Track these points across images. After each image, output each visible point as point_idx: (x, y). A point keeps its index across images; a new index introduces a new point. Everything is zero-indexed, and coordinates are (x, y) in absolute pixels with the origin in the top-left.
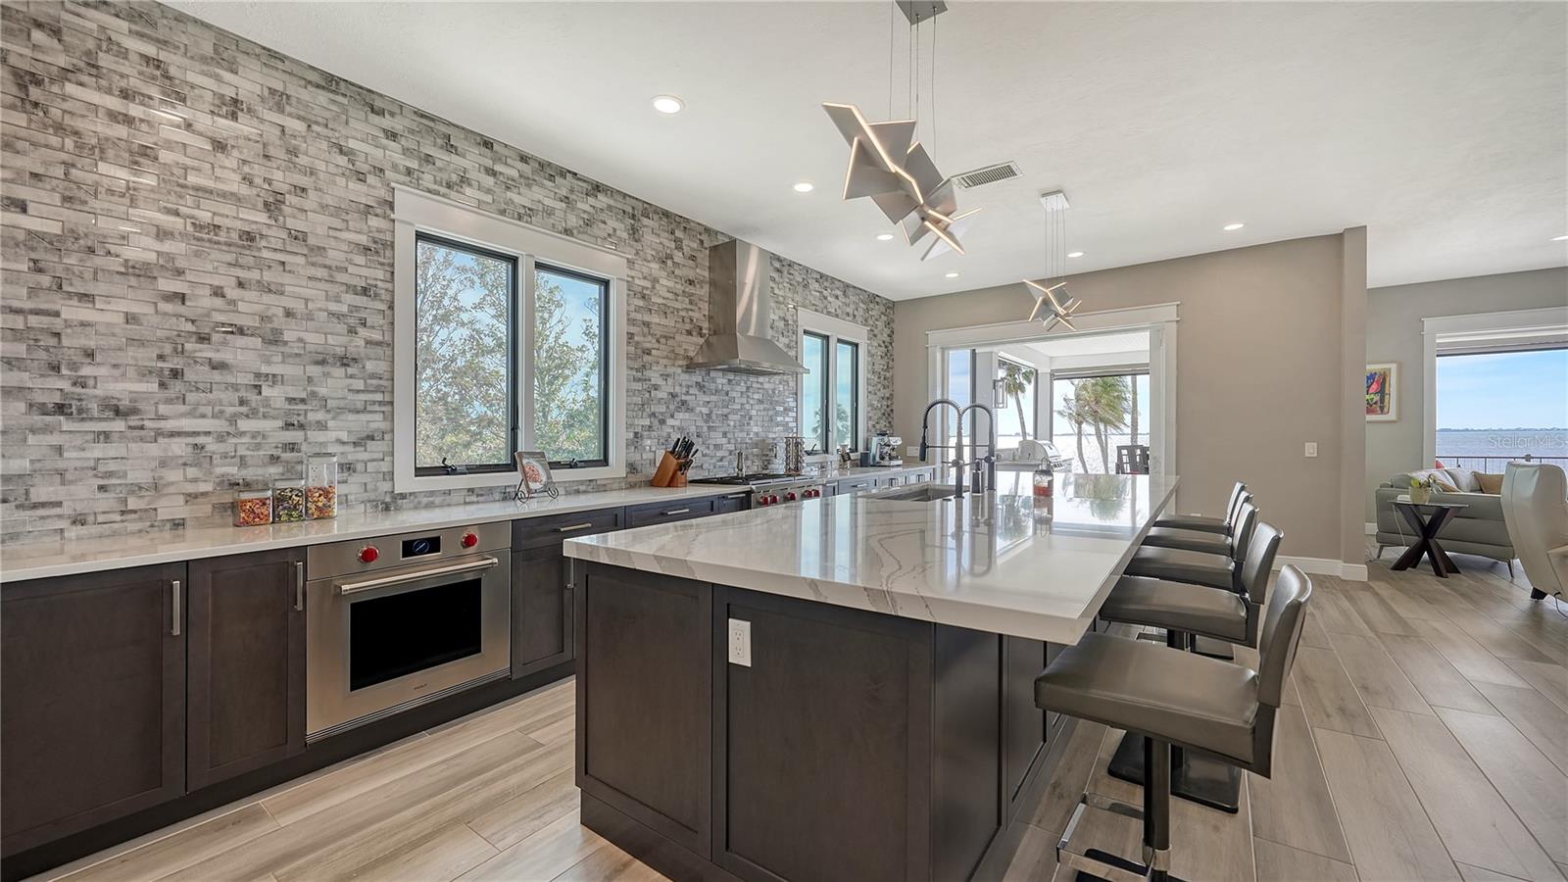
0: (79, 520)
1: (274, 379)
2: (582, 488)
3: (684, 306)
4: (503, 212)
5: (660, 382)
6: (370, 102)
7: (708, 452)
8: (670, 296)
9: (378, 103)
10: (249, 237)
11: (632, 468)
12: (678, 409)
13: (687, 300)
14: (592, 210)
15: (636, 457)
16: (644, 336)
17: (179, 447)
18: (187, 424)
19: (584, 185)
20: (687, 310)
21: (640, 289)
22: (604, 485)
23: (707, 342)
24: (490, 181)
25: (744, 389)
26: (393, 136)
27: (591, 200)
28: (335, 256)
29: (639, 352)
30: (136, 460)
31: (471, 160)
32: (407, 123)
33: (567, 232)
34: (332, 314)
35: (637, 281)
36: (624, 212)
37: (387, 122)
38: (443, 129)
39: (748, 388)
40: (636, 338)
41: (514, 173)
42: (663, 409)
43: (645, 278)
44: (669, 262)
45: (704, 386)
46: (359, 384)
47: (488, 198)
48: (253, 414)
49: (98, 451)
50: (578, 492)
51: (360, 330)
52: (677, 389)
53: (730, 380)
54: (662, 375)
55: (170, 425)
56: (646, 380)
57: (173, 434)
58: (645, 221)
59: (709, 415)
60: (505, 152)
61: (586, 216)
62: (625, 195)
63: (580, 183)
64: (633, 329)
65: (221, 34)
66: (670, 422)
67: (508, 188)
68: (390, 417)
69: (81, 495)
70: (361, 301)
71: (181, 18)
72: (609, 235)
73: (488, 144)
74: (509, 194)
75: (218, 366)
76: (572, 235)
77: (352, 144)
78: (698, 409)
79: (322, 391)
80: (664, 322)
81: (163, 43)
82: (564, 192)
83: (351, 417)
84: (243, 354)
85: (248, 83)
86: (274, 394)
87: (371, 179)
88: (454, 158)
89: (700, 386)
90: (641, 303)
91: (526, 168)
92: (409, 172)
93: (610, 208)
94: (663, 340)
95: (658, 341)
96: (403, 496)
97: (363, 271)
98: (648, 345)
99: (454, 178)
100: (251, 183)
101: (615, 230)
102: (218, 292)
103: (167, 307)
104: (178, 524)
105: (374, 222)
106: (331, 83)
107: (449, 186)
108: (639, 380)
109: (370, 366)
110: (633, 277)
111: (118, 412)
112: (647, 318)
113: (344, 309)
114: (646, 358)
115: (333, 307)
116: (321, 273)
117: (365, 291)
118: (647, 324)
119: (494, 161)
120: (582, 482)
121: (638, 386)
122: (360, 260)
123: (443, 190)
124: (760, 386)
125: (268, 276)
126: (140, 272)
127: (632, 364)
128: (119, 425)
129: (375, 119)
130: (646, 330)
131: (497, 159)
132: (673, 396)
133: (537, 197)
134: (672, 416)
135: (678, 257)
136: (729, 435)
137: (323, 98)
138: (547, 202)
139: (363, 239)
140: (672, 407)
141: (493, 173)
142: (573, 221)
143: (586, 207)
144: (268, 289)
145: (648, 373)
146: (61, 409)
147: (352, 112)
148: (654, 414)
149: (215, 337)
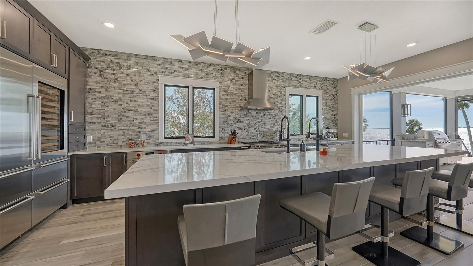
0: (107, 145)
1: (136, 119)
2: (206, 143)
3: (239, 92)
4: (184, 76)
5: (231, 114)
6: (154, 59)
7: (248, 134)
8: (234, 90)
9: (156, 59)
10: (132, 91)
11: (221, 138)
12: (237, 122)
13: (240, 90)
14: (209, 71)
15: (223, 135)
16: (225, 102)
17: (121, 132)
18: (122, 128)
19: (207, 65)
20: (240, 93)
21: (224, 89)
22: (213, 143)
23: (248, 102)
24: (181, 70)
25: (263, 115)
26: (159, 65)
27: (208, 69)
28: (148, 92)
29: (224, 106)
30: (115, 134)
31: (177, 66)
32: (162, 61)
33: (202, 78)
34: (147, 105)
35: (223, 87)
36: (219, 69)
37: (158, 62)
38: (170, 60)
39: (264, 115)
40: (222, 103)
41: (187, 66)
42: (232, 122)
43: (225, 86)
44: (234, 81)
45: (247, 115)
46: (152, 119)
47: (181, 74)
48: (133, 126)
49: (110, 133)
50: (205, 144)
51: (152, 108)
52: (237, 116)
53: (257, 113)
54: (231, 112)
55: (120, 128)
56: (226, 114)
57: (120, 130)
58: (226, 71)
59: (249, 124)
60: (185, 62)
61: (207, 73)
62: (219, 65)
63: (205, 65)
64: (221, 101)
65: (128, 54)
66: (234, 125)
67: (186, 70)
68: (158, 126)
69: (107, 140)
70: (153, 101)
71: (122, 53)
72: (214, 76)
73: (180, 61)
74: (186, 72)
75: (127, 117)
76: (203, 78)
77: (151, 69)
78: (244, 122)
79: (145, 121)
80: (232, 97)
81: (119, 59)
82: (201, 68)
83: (150, 126)
84: (131, 114)
85: (132, 62)
86: (137, 122)
87: (154, 75)
88: (173, 66)
89: (245, 115)
90: (224, 93)
91: (190, 65)
92: (162, 72)
93: (214, 69)
94: (232, 103)
95: (230, 103)
96: (161, 143)
97: (153, 95)
98: (227, 105)
99: (173, 71)
100: (133, 81)
101: (216, 75)
102: (127, 103)
103: (119, 107)
104: (121, 146)
105: (155, 84)
106: (147, 57)
107: (171, 73)
108: (224, 114)
109: (154, 115)
110: (222, 87)
111: (113, 126)
112: (226, 97)
113: (149, 103)
114: (226, 108)
115: (147, 103)
116: (145, 97)
117: (153, 99)
118: (227, 99)
119: (182, 65)
120: (206, 142)
121: (224, 116)
122: (152, 93)
123: (170, 74)
124: (269, 114)
125: (135, 99)
126: (116, 101)
127: (221, 110)
128: (113, 128)
129: (155, 62)
130: (226, 100)
131: (183, 64)
132: (235, 118)
133: (193, 71)
134: (235, 124)
135: (237, 79)
136: (257, 129)
137: (145, 61)
138: (196, 71)
139: (153, 88)
140: (235, 121)
141: (182, 68)
142: (203, 75)
143: (207, 71)
144: (135, 101)
145: (226, 112)
146: (105, 126)
147: (151, 62)
148: (229, 124)
149: (127, 111)
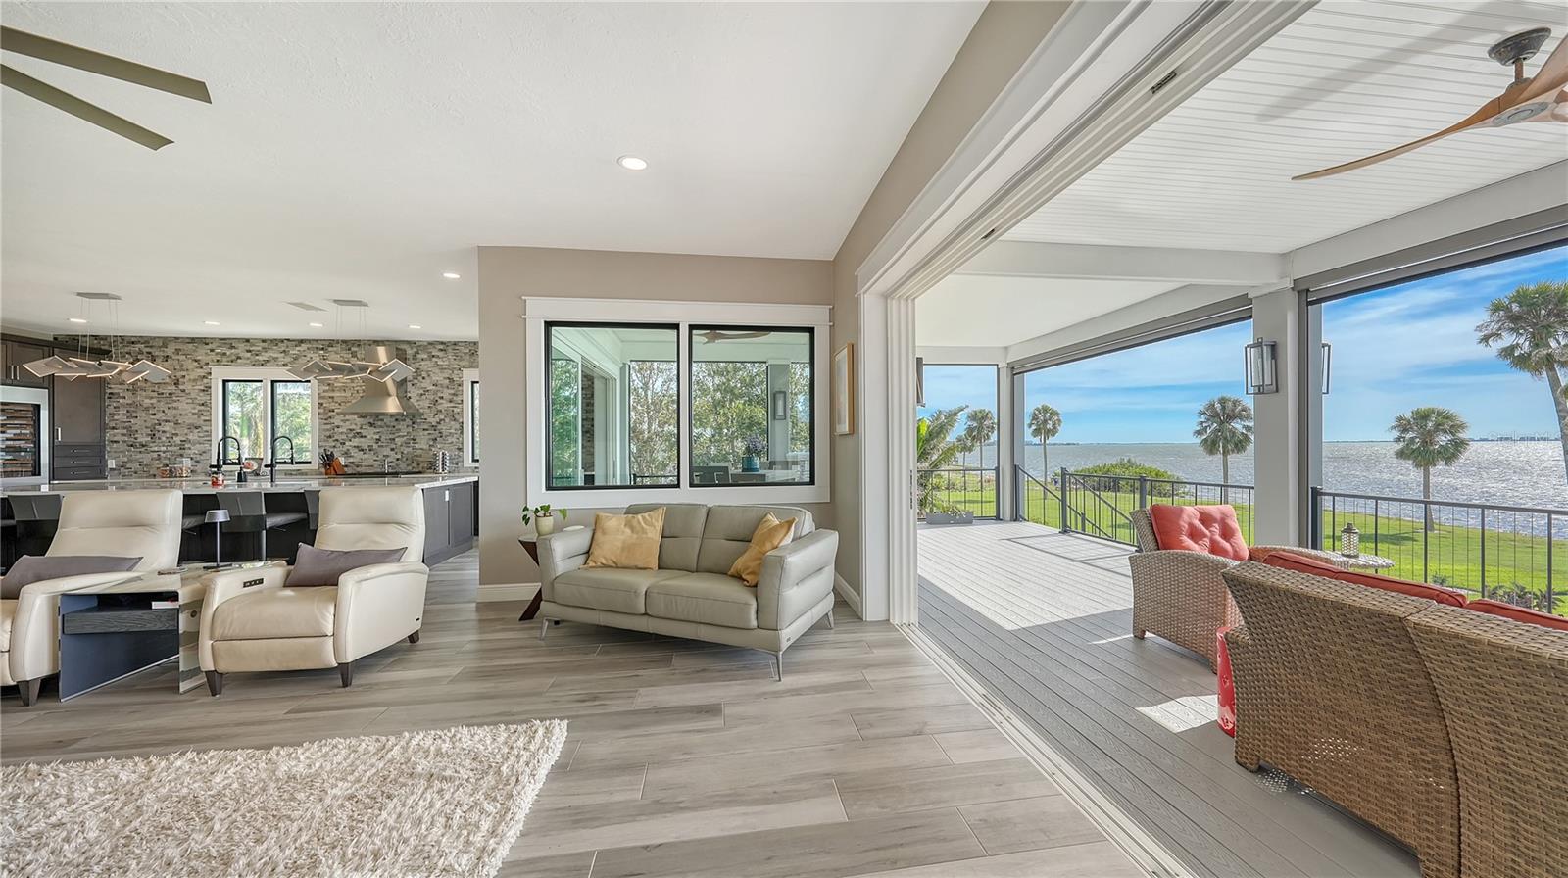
0: (136, 473)
1: (177, 435)
4: (254, 365)
5: (341, 424)
6: (204, 341)
8: (348, 381)
9: (208, 341)
10: (170, 394)
11: (323, 465)
12: (354, 437)
14: (298, 352)
16: (330, 403)
17: (155, 455)
18: (156, 449)
19: (294, 342)
22: (306, 473)
24: (249, 354)
25: (410, 423)
26: (212, 350)
27: (298, 348)
28: (193, 395)
29: (327, 411)
30: (146, 458)
31: (241, 349)
32: (217, 344)
33: (286, 365)
34: (194, 414)
36: (318, 348)
37: (210, 346)
38: (230, 341)
39: (413, 423)
40: (325, 405)
41: (260, 348)
42: (344, 437)
45: (374, 424)
46: (201, 435)
47: (248, 361)
48: (171, 445)
49: (139, 456)
51: (200, 417)
52: (353, 427)
53: (397, 420)
54: (342, 421)
55: (152, 449)
58: (330, 349)
59: (379, 440)
60: (256, 341)
61: (295, 355)
62: (317, 340)
63: (292, 342)
64: (321, 401)
65: (165, 338)
67: (257, 355)
68: (210, 445)
69: (136, 466)
70: (202, 407)
71: (155, 338)
73: (248, 341)
74: (258, 357)
75: (164, 432)
76: (288, 365)
77: (199, 358)
79: (190, 437)
81: (151, 347)
82: (283, 349)
83: (198, 445)
84: (167, 427)
85: (169, 351)
86: (177, 440)
87: (205, 367)
88: (233, 351)
89: (371, 425)
91: (265, 345)
92: (218, 361)
93: (308, 349)
97: (202, 398)
99: (234, 357)
102: (163, 411)
103: (152, 417)
104: (155, 476)
105: (205, 381)
106: (193, 340)
107: (233, 361)
109: (205, 428)
111: (143, 446)
112: (331, 394)
113: (196, 411)
114: (331, 414)
115: (193, 411)
116: (190, 400)
117: (203, 404)
118: (333, 397)
119: (251, 346)
121: (329, 427)
122: (200, 394)
123: (231, 363)
125: (175, 405)
126: (147, 409)
127: (322, 417)
128: (143, 449)
129: (207, 347)
130: (331, 400)
131: (253, 345)
132: (351, 430)
133: (270, 354)
137: (191, 345)
138: (276, 355)
139: (202, 388)
140: (350, 436)
141: (250, 351)
142: (288, 359)
143: (296, 351)
144: (175, 408)
145: (332, 421)
146: (132, 446)
147: (200, 346)
148: (337, 440)
149: (163, 424)
